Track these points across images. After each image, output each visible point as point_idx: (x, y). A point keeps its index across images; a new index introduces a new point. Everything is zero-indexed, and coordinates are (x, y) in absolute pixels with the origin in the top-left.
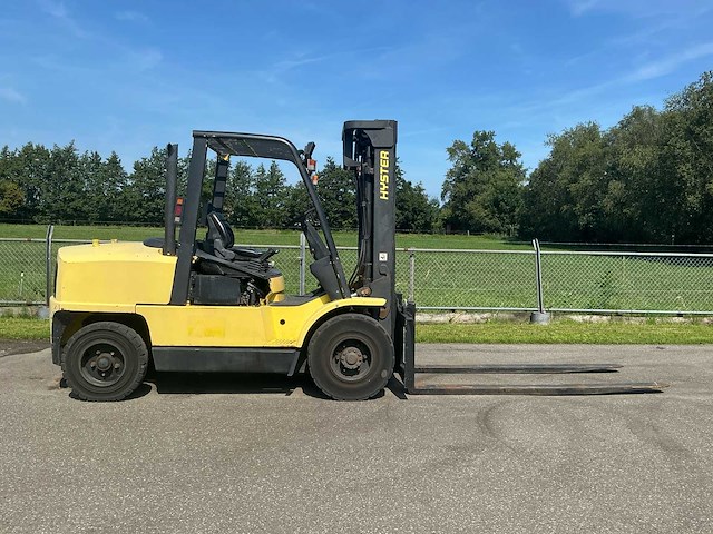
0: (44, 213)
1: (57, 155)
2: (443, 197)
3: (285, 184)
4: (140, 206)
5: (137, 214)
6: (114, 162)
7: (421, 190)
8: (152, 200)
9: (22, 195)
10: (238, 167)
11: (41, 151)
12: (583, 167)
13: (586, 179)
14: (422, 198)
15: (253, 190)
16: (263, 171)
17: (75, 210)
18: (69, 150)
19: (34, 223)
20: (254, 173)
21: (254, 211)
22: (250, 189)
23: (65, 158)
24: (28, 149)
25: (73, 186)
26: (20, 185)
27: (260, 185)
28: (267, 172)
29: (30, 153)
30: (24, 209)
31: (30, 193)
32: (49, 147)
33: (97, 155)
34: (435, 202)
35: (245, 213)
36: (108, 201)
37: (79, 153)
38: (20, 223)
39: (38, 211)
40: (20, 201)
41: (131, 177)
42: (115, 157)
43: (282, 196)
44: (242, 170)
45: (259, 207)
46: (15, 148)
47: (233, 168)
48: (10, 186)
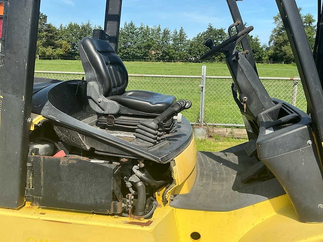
1: (83, 28)
2: (269, 43)
3: (187, 39)
4: (120, 51)
7: (257, 40)
8: (125, 49)
9: (69, 47)
10: (164, 31)
11: (76, 27)
14: (258, 44)
15: (171, 42)
16: (176, 33)
18: (88, 25)
19: (75, 59)
21: (171, 53)
22: (170, 42)
23: (86, 29)
24: (70, 26)
26: (69, 42)
27: (174, 40)
28: (178, 33)
29: (72, 27)
30: (70, 53)
31: (73, 46)
32: (80, 25)
33: (101, 28)
34: (264, 46)
35: (167, 54)
37: (93, 26)
38: (69, 59)
39: (76, 54)
40: (69, 49)
43: (185, 45)
44: (166, 33)
45: (174, 51)
46: (66, 25)
47: (162, 31)
48: (64, 42)
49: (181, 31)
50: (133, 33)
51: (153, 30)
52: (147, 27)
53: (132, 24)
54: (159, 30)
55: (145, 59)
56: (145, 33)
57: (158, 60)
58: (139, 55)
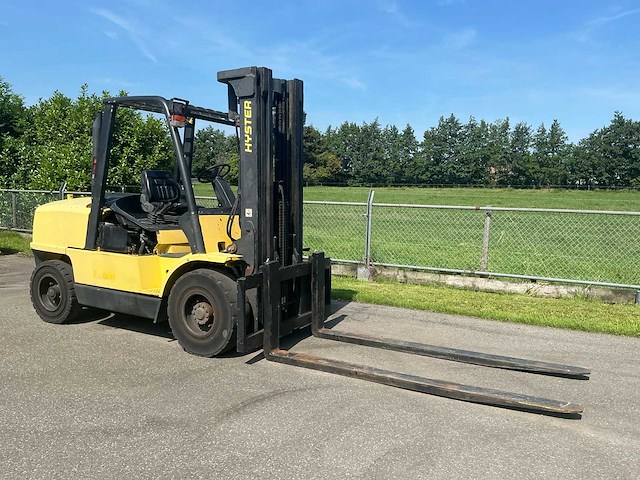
0: (354, 178)
1: (365, 130)
3: (567, 142)
4: (427, 169)
5: (424, 177)
6: (409, 132)
8: (437, 164)
9: (339, 164)
10: (518, 128)
11: (354, 128)
15: (531, 150)
16: (544, 131)
17: (376, 174)
18: (374, 125)
19: (347, 186)
20: (534, 132)
21: (531, 171)
22: (529, 149)
23: (371, 132)
24: (345, 128)
25: (375, 155)
26: (338, 156)
27: (540, 144)
28: (548, 132)
29: (346, 130)
30: (340, 174)
31: (345, 163)
32: (360, 125)
33: (395, 129)
35: (521, 173)
36: (401, 167)
37: (382, 128)
38: (335, 185)
39: (350, 176)
40: (337, 169)
41: (421, 146)
42: (409, 129)
43: (564, 154)
44: (521, 132)
45: (537, 167)
46: (336, 127)
47: (512, 129)
48: (331, 157)
49: (555, 127)
50: (455, 136)
51: (494, 128)
52: (483, 123)
53: (452, 119)
54: (506, 126)
55: (475, 183)
56: (477, 133)
57: (502, 184)
58: (463, 175)
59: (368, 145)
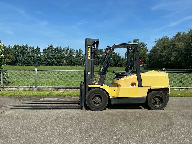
0: (19, 63)
1: (23, 47)
2: (125, 57)
3: (83, 54)
4: (45, 60)
5: (44, 63)
6: (38, 49)
7: (119, 55)
8: (48, 59)
9: (14, 58)
10: (71, 49)
11: (19, 46)
12: (165, 48)
13: (166, 52)
14: (120, 57)
15: (75, 56)
16: (77, 51)
17: (28, 62)
18: (26, 46)
19: (17, 65)
20: (75, 51)
21: (75, 61)
22: (74, 55)
23: (25, 48)
24: (15, 46)
25: (27, 55)
26: (13, 55)
27: (76, 54)
28: (78, 51)
29: (16, 47)
30: (14, 61)
31: (16, 57)
32: (21, 45)
33: (33, 47)
34: (123, 58)
35: (72, 62)
36: (36, 59)
37: (29, 47)
38: (13, 65)
39: (18, 62)
40: (13, 59)
41: (42, 53)
42: (38, 47)
43: (82, 57)
44: (72, 51)
47: (69, 50)
48: (11, 55)
49: (80, 50)
50: (53, 51)
51: (64, 49)
52: (61, 47)
53: (52, 46)
55: (60, 64)
56: (60, 50)
57: (67, 65)
58: (56, 62)
59: (24, 52)
